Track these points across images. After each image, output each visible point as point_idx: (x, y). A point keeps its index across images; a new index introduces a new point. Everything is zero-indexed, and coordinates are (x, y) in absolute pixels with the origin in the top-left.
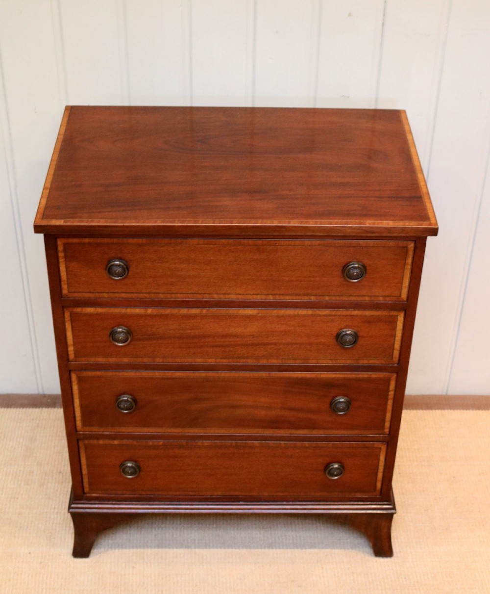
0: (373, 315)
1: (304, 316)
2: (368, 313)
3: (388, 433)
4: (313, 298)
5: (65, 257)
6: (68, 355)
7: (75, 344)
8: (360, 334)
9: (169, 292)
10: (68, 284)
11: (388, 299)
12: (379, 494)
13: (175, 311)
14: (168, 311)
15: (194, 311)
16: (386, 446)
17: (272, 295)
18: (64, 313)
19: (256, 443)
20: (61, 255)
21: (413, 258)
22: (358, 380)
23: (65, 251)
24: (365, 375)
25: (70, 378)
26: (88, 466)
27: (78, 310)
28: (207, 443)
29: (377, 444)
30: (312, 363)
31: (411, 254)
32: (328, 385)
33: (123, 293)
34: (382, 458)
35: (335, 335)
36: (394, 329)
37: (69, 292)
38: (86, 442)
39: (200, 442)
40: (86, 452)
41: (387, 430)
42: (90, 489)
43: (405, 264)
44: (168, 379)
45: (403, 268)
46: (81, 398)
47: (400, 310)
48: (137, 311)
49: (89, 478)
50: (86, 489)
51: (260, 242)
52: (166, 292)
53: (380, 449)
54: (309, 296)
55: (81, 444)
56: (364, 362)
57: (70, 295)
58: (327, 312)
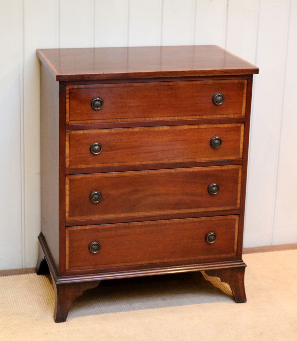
0: (228, 127)
1: (193, 129)
2: (226, 126)
3: (239, 208)
4: (198, 117)
5: (70, 98)
6: (65, 164)
7: (70, 156)
8: (222, 140)
9: (124, 117)
10: (70, 115)
11: (236, 116)
12: (236, 254)
13: (126, 130)
14: (122, 130)
15: (137, 129)
16: (238, 217)
17: (177, 116)
18: (65, 135)
19: (167, 221)
20: (68, 96)
21: (247, 89)
22: (222, 171)
23: (70, 93)
24: (225, 167)
25: (65, 181)
26: (70, 248)
27: (73, 132)
28: (140, 223)
29: (234, 217)
30: (198, 160)
31: (246, 86)
32: (207, 176)
33: (99, 119)
34: (237, 226)
35: (209, 141)
36: (239, 135)
37: (70, 120)
38: (70, 229)
39: (136, 224)
40: (69, 237)
41: (238, 206)
42: (69, 267)
43: (243, 93)
44: (120, 177)
45: (242, 96)
46: (70, 195)
47: (241, 123)
48: (105, 131)
49: (69, 258)
50: (67, 267)
51: (171, 83)
52: (122, 117)
53: (235, 219)
54: (196, 116)
55: (67, 231)
56: (225, 158)
57: (70, 123)
58: (205, 126)
